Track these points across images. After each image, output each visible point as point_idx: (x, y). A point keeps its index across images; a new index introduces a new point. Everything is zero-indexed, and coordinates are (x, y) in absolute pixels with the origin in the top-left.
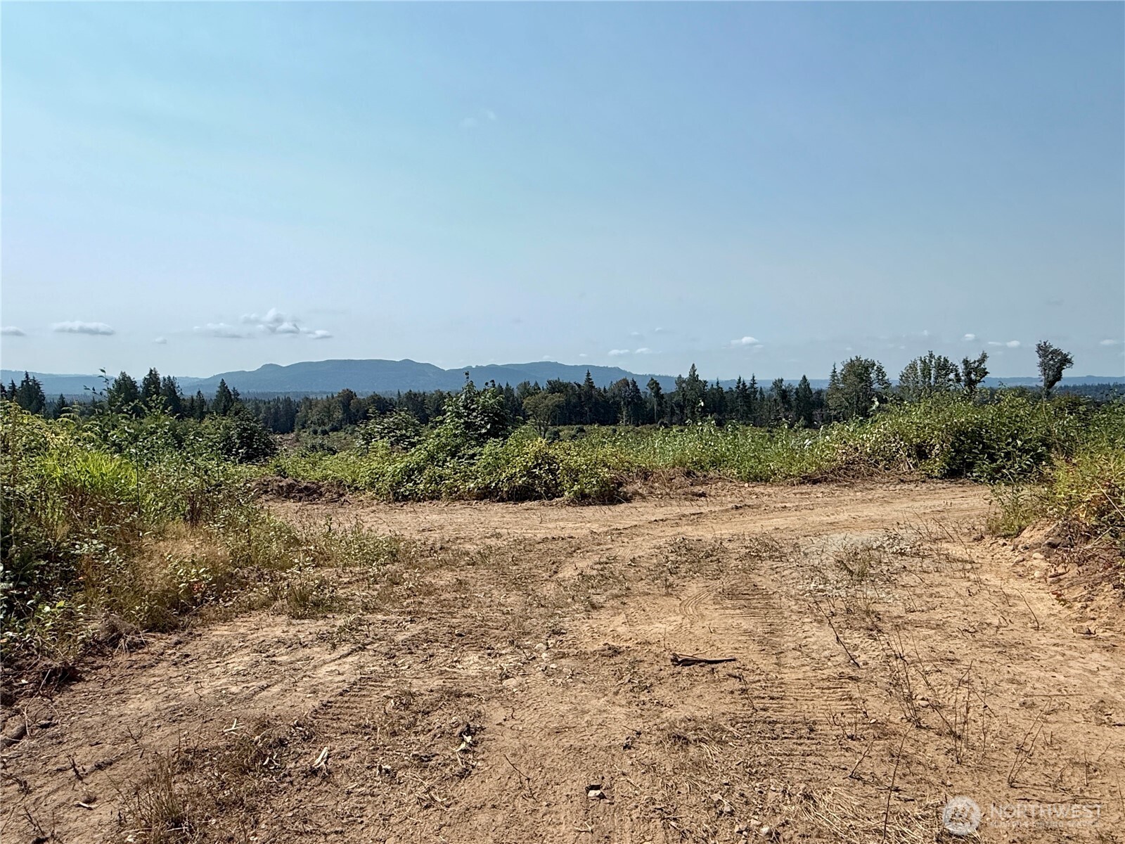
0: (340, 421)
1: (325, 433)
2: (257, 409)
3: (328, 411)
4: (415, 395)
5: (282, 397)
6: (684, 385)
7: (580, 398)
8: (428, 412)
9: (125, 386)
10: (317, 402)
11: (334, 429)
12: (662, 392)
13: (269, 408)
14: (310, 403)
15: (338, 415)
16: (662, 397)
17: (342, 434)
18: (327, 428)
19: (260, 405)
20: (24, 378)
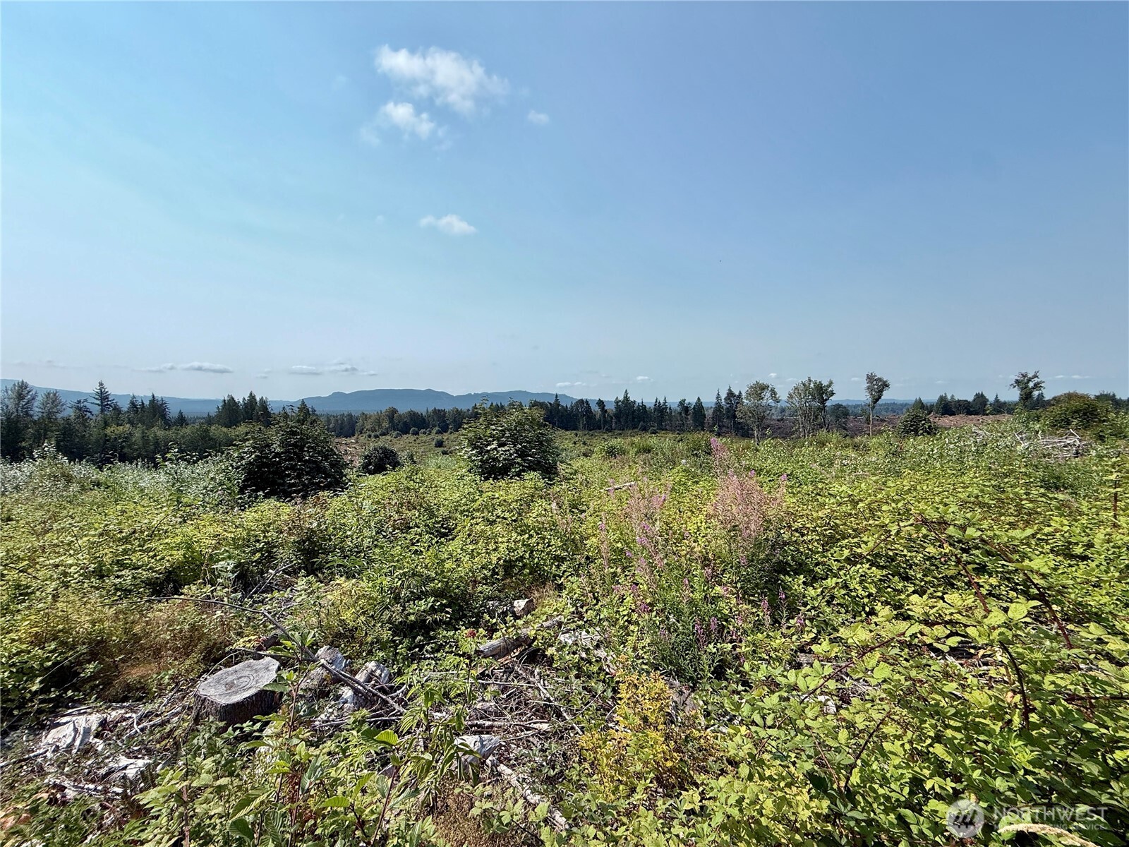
0: (387, 429)
1: (376, 437)
2: (329, 421)
3: (378, 422)
4: (439, 410)
5: (346, 413)
6: (620, 403)
7: (551, 412)
8: (448, 422)
9: (230, 405)
10: (371, 416)
11: (383, 434)
12: (606, 408)
13: (337, 421)
14: (365, 417)
15: (386, 424)
16: (606, 411)
17: (388, 437)
18: (378, 433)
19: (331, 418)
20: (151, 398)
